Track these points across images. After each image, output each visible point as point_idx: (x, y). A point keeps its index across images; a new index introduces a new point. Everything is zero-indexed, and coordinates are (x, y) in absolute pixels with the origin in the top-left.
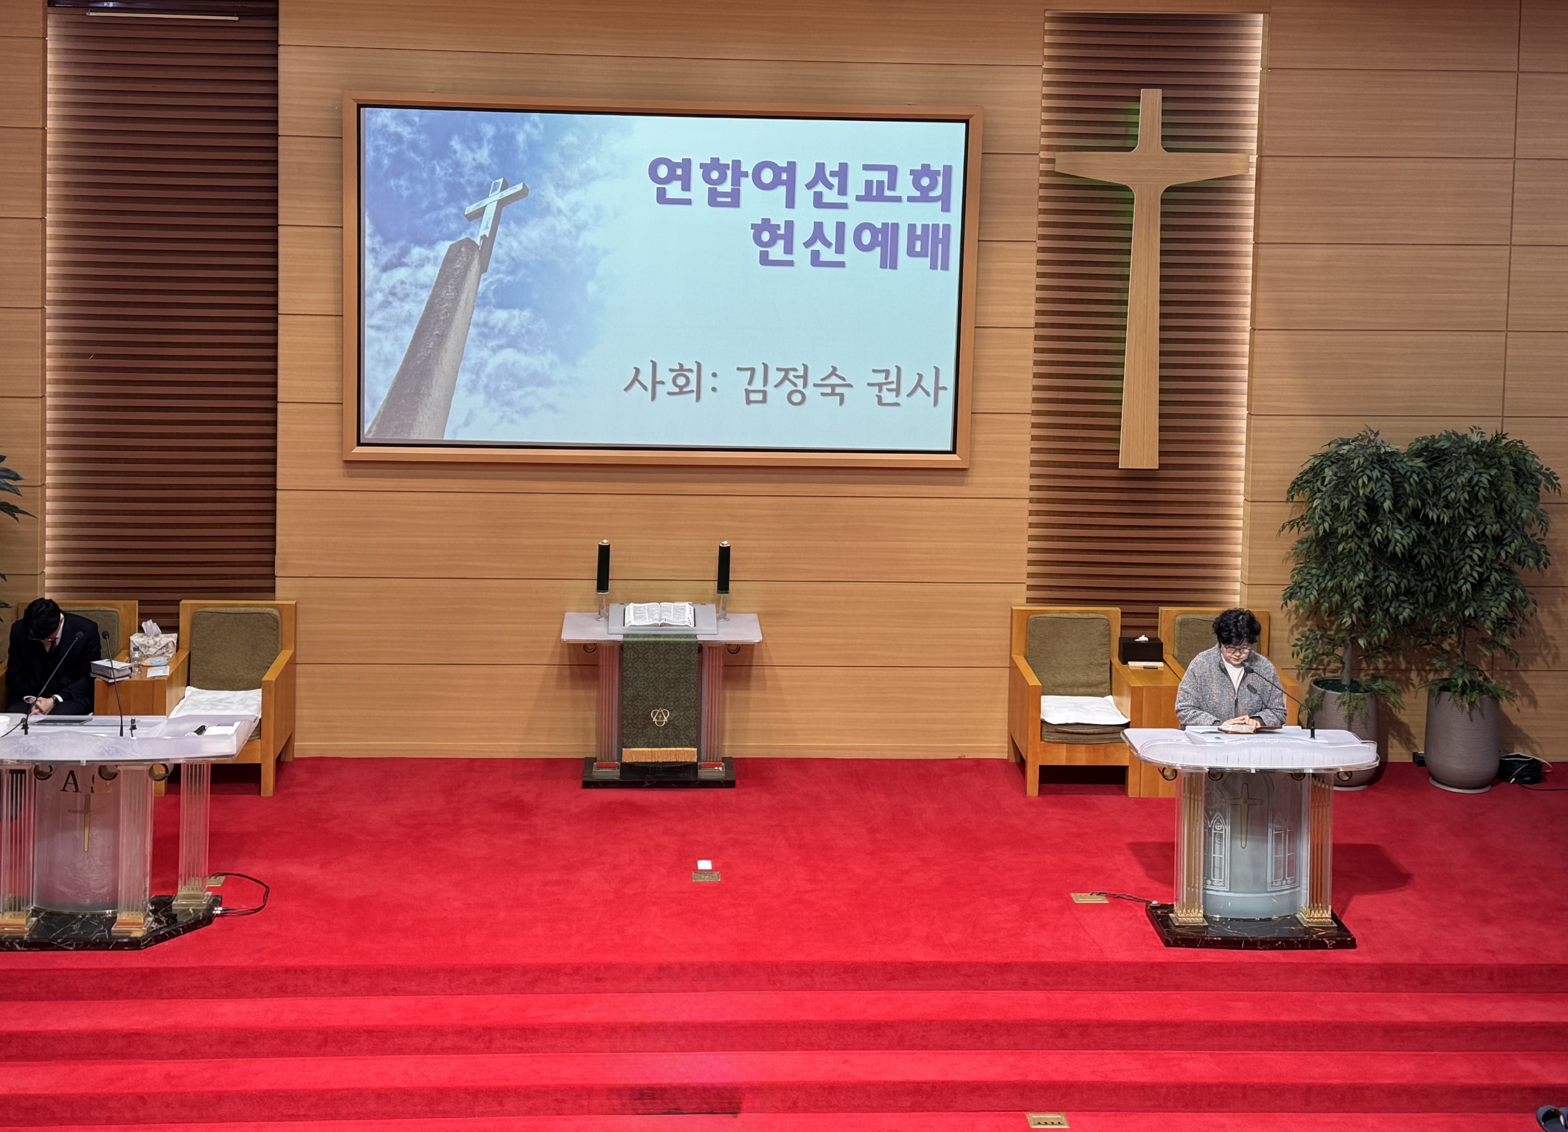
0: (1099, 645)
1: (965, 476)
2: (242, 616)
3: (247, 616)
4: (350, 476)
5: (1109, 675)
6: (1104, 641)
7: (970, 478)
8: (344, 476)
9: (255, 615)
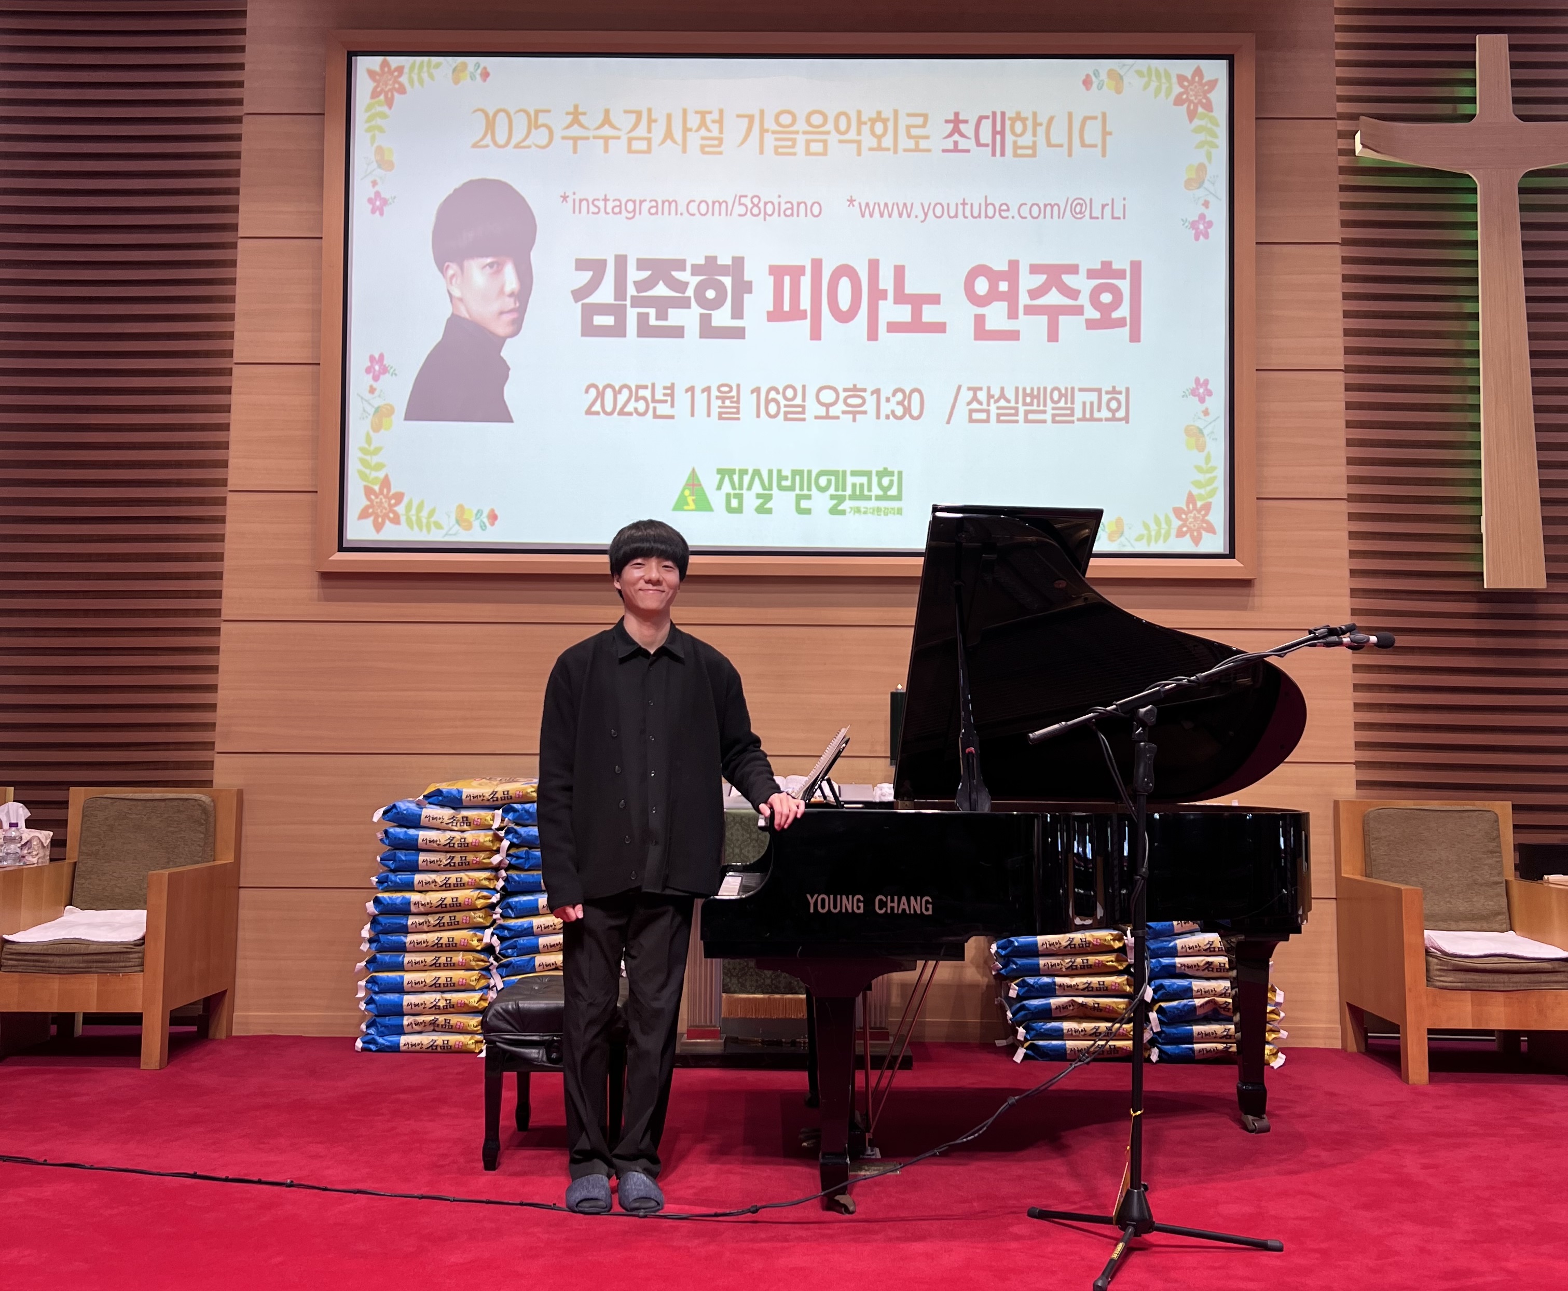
0: (1484, 853)
1: (1249, 596)
2: (156, 803)
3: (163, 804)
4: (327, 599)
5: (1505, 900)
6: (1492, 846)
7: (1256, 599)
8: (319, 600)
9: (175, 803)
